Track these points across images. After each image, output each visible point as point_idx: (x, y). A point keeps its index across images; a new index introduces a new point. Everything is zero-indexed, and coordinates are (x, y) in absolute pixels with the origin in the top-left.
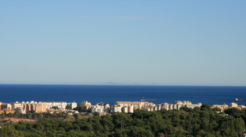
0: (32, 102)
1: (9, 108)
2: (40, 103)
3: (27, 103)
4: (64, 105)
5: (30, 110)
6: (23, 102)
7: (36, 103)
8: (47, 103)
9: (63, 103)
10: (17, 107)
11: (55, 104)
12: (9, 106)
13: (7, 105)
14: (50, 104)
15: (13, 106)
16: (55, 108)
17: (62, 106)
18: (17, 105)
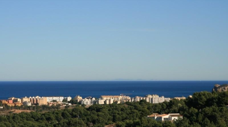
0: (37, 97)
1: (19, 102)
2: (42, 97)
3: (33, 97)
4: (62, 98)
5: (35, 103)
6: (30, 97)
7: (40, 97)
8: (49, 98)
9: (61, 97)
10: (25, 101)
11: (55, 98)
12: (19, 100)
13: (17, 100)
14: (51, 98)
15: (22, 101)
16: (54, 101)
17: (60, 99)
18: (26, 99)
